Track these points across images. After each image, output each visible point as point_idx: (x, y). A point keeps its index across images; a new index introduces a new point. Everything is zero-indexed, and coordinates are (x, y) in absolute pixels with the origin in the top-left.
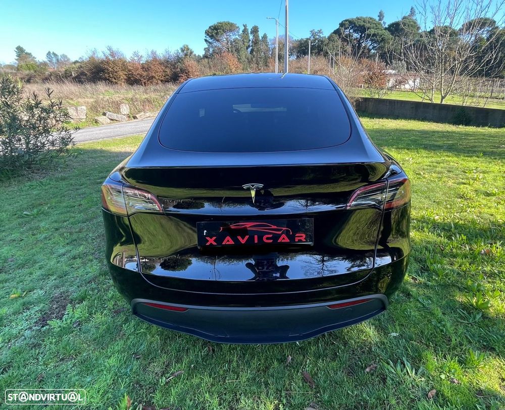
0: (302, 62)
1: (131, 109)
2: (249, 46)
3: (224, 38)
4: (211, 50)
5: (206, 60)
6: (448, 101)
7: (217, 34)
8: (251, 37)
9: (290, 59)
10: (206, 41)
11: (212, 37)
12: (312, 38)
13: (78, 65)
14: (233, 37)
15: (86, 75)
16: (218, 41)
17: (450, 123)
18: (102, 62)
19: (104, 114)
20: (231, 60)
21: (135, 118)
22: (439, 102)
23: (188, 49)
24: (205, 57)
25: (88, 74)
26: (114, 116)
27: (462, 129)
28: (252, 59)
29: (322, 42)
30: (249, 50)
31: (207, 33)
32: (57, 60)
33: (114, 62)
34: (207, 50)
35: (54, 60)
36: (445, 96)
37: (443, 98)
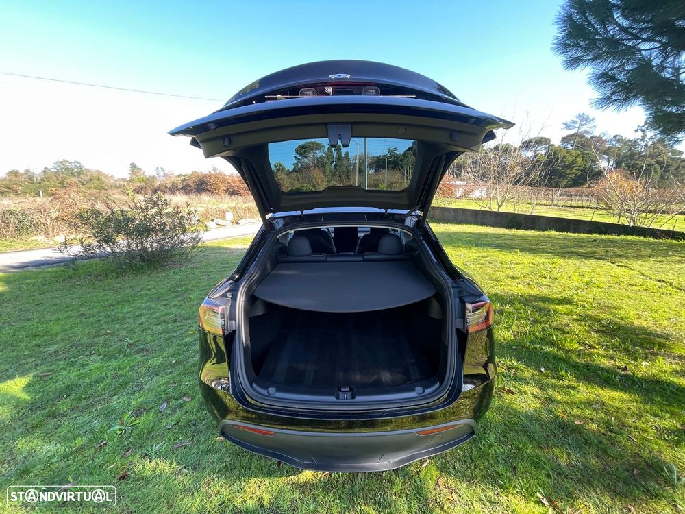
0: (380, 176)
1: (234, 216)
2: (333, 162)
3: (311, 155)
4: (299, 165)
5: (295, 174)
6: (503, 209)
7: (305, 152)
8: (335, 154)
9: (369, 172)
10: (295, 157)
11: (300, 154)
12: (389, 155)
13: (182, 178)
14: (319, 154)
15: (190, 187)
16: (306, 157)
17: (504, 227)
18: (205, 176)
19: (213, 220)
20: (317, 174)
21: (237, 223)
22: (496, 210)
23: (281, 165)
24: (294, 171)
25: (193, 186)
26: (220, 222)
27: (513, 231)
28: (335, 172)
29: (397, 157)
30: (333, 165)
31: (296, 151)
32: (164, 174)
33: (216, 176)
34: (296, 165)
35: (161, 174)
36: (502, 205)
37: (500, 206)
